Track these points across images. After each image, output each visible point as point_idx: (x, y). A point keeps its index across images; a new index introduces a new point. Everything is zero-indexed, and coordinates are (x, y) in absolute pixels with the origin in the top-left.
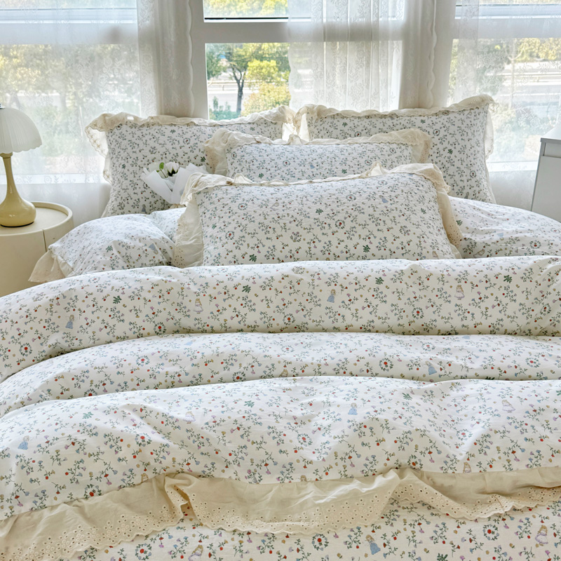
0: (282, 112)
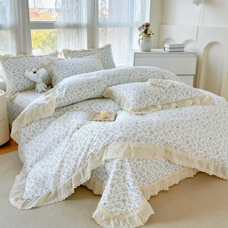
0: (57, 51)
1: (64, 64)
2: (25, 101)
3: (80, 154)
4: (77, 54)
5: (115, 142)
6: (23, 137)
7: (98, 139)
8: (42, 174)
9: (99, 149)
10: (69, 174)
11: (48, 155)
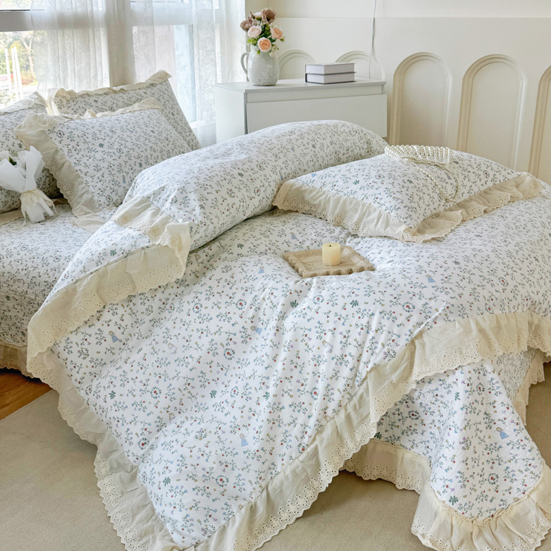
0: (40, 97)
1: (87, 131)
2: (14, 251)
3: (336, 376)
4: (96, 101)
5: (440, 323)
6: (79, 361)
7: (385, 322)
8: (212, 459)
9: (397, 349)
10: (306, 440)
11: (199, 397)
